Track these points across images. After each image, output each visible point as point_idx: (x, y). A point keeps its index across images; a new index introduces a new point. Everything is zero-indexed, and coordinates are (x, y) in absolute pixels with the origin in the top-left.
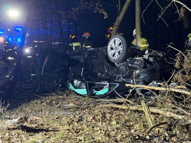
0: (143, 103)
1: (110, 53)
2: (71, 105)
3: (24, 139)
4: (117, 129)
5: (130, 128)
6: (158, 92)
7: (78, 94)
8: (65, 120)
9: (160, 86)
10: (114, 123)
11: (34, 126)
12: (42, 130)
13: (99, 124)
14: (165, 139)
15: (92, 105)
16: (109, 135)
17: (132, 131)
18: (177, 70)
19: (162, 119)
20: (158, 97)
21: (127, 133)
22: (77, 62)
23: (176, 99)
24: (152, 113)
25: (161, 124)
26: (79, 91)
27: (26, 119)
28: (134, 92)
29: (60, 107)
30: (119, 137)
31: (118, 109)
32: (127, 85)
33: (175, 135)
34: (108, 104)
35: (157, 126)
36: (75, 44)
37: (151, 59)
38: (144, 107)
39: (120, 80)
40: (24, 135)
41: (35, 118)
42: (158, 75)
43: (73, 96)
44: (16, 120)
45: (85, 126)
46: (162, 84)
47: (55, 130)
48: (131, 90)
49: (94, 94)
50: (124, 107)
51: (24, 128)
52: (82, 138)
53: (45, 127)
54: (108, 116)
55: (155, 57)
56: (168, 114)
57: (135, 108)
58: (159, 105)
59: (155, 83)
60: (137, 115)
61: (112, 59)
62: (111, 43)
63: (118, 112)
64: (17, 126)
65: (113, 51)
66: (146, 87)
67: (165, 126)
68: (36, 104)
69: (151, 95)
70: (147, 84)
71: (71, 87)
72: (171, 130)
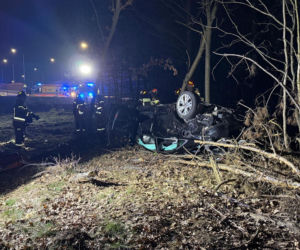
0: (211, 159)
1: (179, 109)
2: (140, 160)
3: (95, 192)
4: (186, 184)
5: (198, 184)
6: (226, 149)
7: (147, 149)
8: (134, 175)
9: (229, 143)
10: (182, 178)
11: (104, 180)
12: (111, 184)
13: (168, 179)
14: (233, 196)
15: (160, 161)
16: (177, 191)
17: (201, 187)
18: (247, 127)
19: (231, 176)
20: (227, 154)
21: (195, 189)
22: (147, 117)
23: (245, 157)
24: (221, 170)
25: (229, 181)
26: (148, 146)
27: (96, 173)
28: (203, 148)
29: (129, 162)
30: (187, 193)
31: (186, 165)
32: (196, 141)
33: (244, 193)
34: (176, 160)
35: (226, 182)
36: (145, 100)
37: (220, 116)
38: (212, 163)
39: (189, 136)
40: (94, 189)
41: (105, 172)
42: (227, 132)
43: (142, 152)
44: (87, 174)
45: (153, 181)
46: (230, 141)
47: (124, 185)
48: (199, 147)
49: (163, 150)
50: (192, 163)
51: (94, 182)
52: (150, 193)
53: (115, 181)
54: (176, 171)
55: (225, 114)
56: (237, 171)
57: (203, 164)
58: (228, 161)
59: (224, 139)
60: (205, 171)
61: (182, 115)
62: (180, 100)
63: (186, 168)
64: (88, 179)
65: (182, 108)
66: (215, 144)
67: (234, 183)
68: (106, 159)
69: (220, 151)
70: (215, 141)
71: (140, 142)
72: (239, 187)
